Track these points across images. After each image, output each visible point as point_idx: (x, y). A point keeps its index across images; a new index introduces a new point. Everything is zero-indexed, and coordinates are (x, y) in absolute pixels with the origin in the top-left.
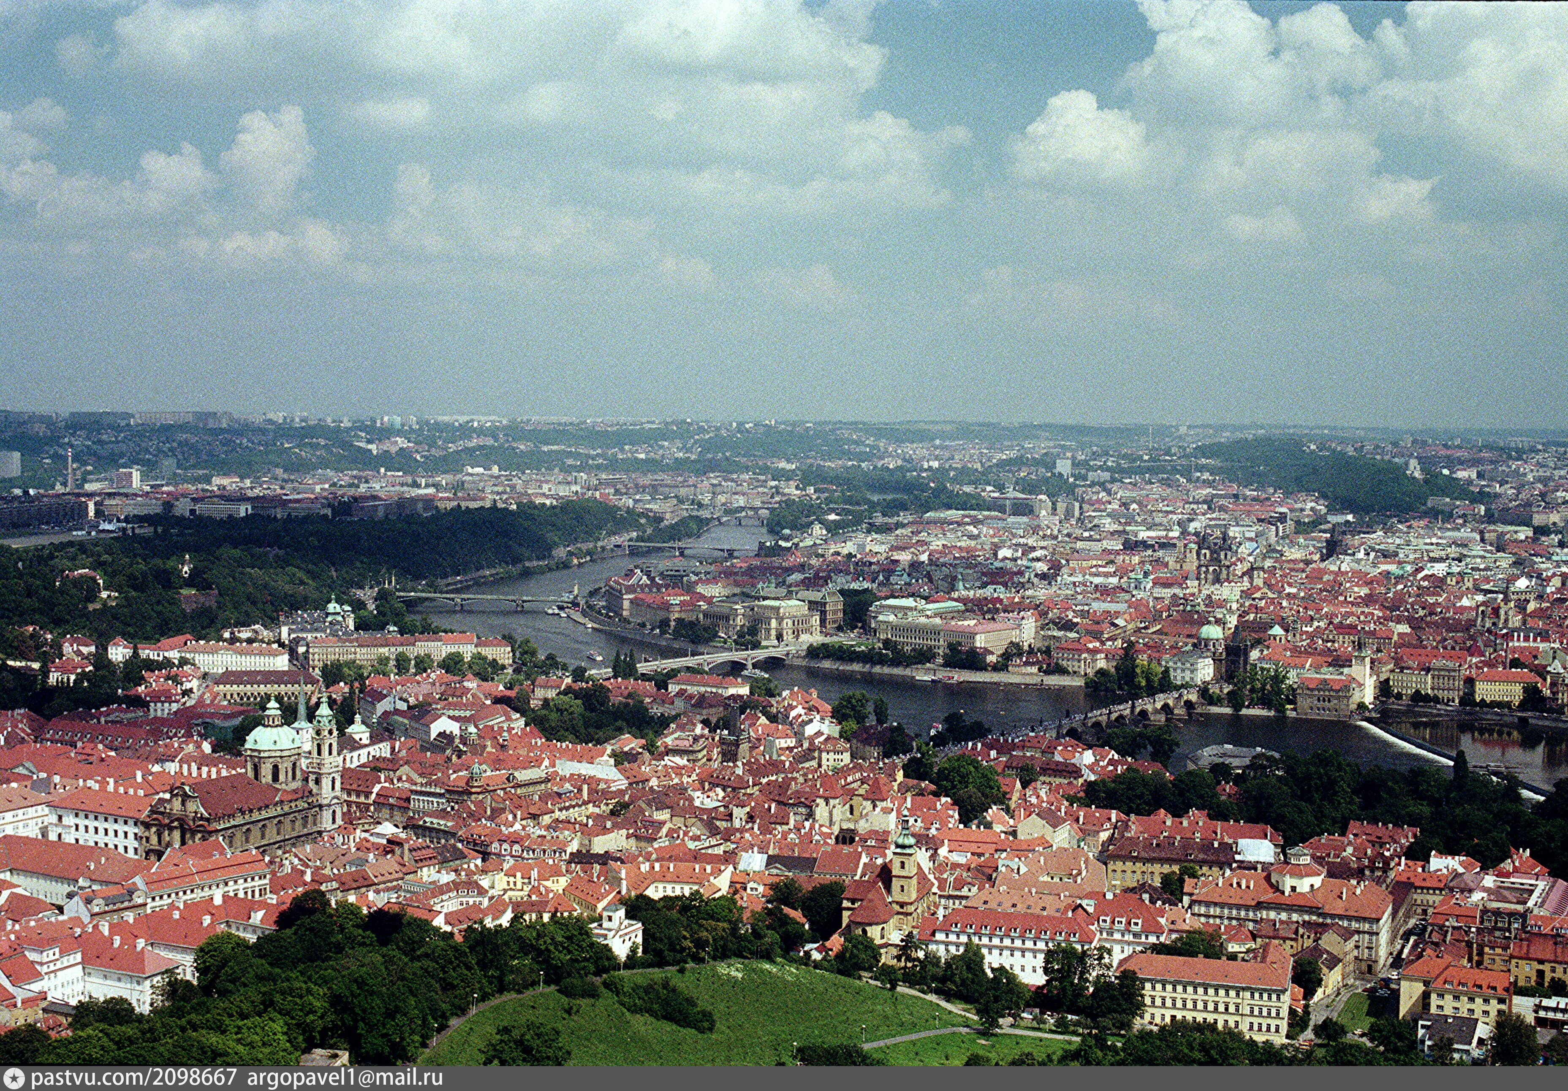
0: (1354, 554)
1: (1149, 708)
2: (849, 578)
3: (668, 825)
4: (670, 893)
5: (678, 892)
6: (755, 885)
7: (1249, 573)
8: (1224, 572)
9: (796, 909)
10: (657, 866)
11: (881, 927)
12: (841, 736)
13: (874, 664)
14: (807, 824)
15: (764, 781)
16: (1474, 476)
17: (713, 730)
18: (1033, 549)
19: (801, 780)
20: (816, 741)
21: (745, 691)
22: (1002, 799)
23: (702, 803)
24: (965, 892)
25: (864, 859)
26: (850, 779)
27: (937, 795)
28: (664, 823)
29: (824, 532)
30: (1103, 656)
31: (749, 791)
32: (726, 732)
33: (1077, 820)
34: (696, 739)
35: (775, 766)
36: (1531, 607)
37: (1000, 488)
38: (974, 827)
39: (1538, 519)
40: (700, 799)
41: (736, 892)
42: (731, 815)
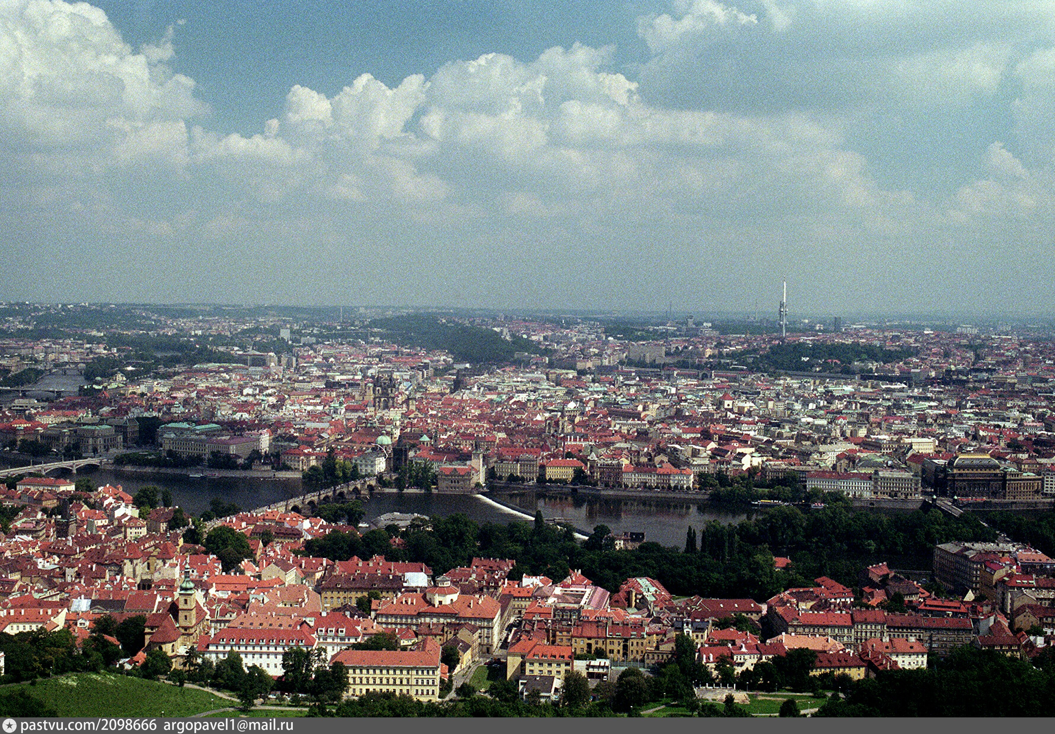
0: (470, 389)
1: (345, 490)
2: (143, 409)
3: (19, 583)
4: (21, 629)
5: (28, 629)
6: (83, 621)
7: (407, 401)
8: (391, 402)
9: (112, 636)
10: (12, 612)
11: (171, 645)
12: (140, 517)
13: (161, 467)
14: (118, 577)
15: (88, 549)
16: (542, 339)
17: (50, 516)
18: (267, 388)
19: (113, 547)
20: (123, 521)
21: (72, 488)
22: (251, 555)
23: (43, 566)
24: (227, 617)
25: (159, 599)
26: (147, 545)
27: (207, 553)
28: (17, 581)
29: (125, 379)
30: (314, 457)
31: (76, 556)
32: (60, 517)
33: (301, 566)
34: (38, 522)
35: (95, 539)
36: (577, 420)
37: (243, 348)
38: (232, 574)
39: (580, 366)
40: (41, 564)
41: (69, 627)
42: (64, 574)
